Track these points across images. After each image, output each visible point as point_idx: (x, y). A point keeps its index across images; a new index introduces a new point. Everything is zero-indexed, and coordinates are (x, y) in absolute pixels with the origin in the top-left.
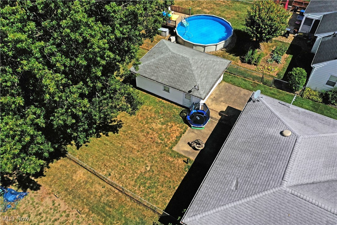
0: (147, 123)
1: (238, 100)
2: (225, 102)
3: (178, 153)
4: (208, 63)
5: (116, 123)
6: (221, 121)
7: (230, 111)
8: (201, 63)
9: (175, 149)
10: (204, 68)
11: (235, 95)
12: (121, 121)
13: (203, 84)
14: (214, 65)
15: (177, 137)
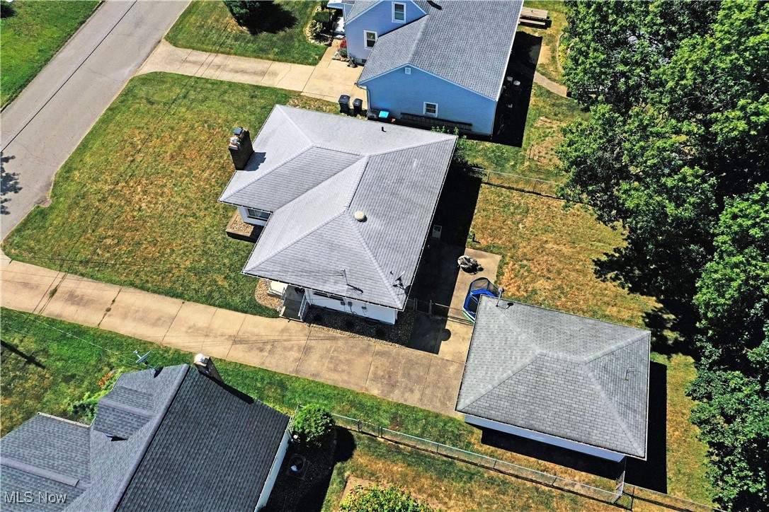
0: (560, 288)
1: (422, 374)
2: (446, 363)
3: (491, 252)
4: (501, 369)
5: (609, 276)
6: (444, 318)
7: (432, 343)
8: (513, 357)
9: (499, 258)
10: (504, 353)
11: (429, 386)
12: (604, 281)
13: (493, 321)
14: (489, 373)
15: (503, 274)
